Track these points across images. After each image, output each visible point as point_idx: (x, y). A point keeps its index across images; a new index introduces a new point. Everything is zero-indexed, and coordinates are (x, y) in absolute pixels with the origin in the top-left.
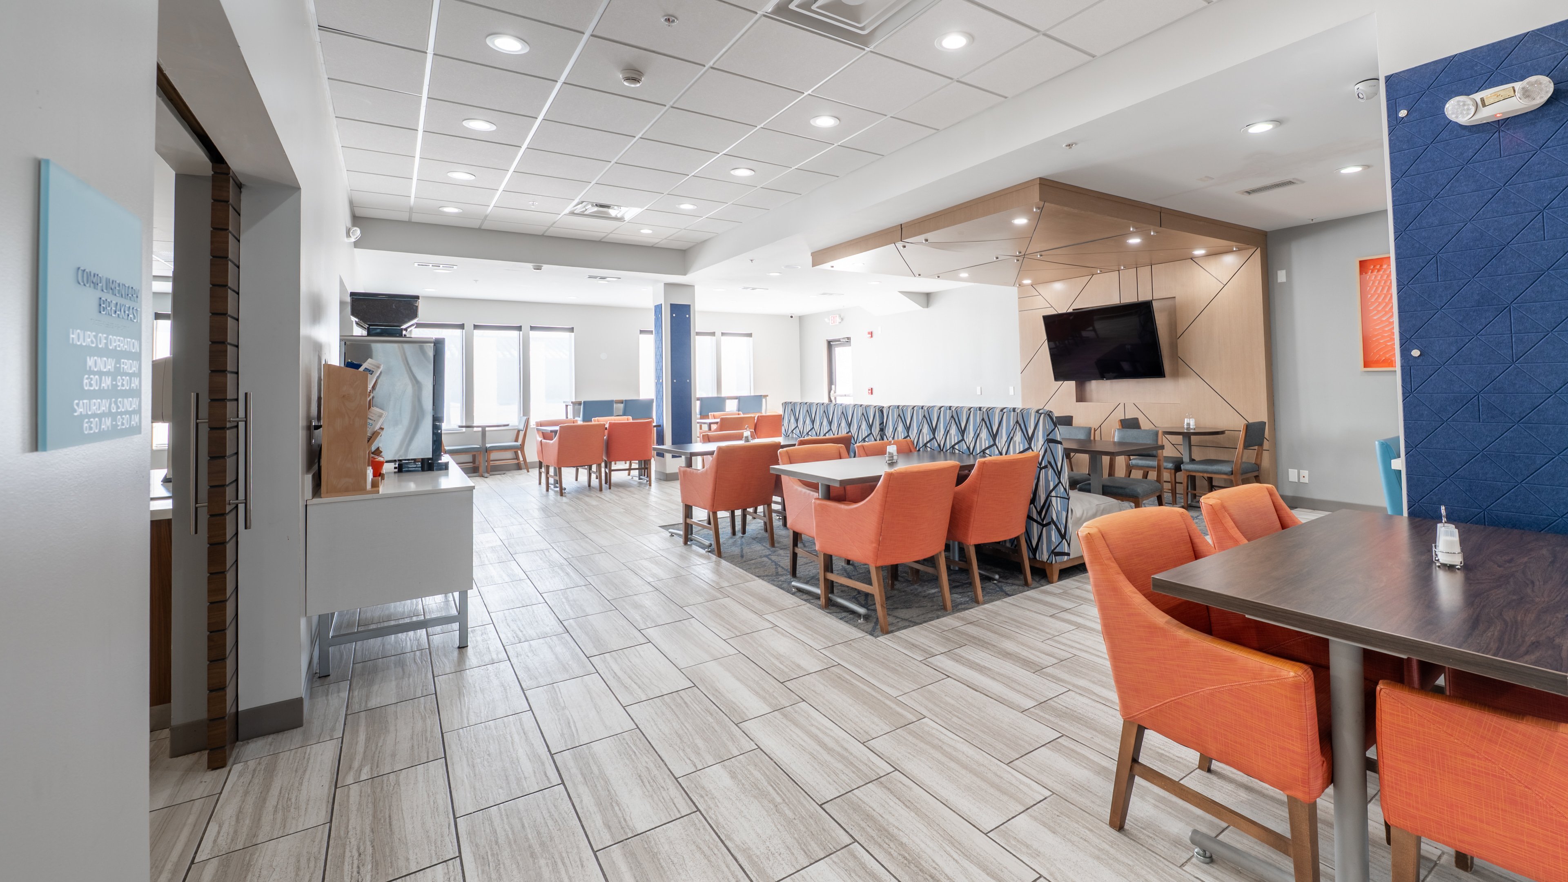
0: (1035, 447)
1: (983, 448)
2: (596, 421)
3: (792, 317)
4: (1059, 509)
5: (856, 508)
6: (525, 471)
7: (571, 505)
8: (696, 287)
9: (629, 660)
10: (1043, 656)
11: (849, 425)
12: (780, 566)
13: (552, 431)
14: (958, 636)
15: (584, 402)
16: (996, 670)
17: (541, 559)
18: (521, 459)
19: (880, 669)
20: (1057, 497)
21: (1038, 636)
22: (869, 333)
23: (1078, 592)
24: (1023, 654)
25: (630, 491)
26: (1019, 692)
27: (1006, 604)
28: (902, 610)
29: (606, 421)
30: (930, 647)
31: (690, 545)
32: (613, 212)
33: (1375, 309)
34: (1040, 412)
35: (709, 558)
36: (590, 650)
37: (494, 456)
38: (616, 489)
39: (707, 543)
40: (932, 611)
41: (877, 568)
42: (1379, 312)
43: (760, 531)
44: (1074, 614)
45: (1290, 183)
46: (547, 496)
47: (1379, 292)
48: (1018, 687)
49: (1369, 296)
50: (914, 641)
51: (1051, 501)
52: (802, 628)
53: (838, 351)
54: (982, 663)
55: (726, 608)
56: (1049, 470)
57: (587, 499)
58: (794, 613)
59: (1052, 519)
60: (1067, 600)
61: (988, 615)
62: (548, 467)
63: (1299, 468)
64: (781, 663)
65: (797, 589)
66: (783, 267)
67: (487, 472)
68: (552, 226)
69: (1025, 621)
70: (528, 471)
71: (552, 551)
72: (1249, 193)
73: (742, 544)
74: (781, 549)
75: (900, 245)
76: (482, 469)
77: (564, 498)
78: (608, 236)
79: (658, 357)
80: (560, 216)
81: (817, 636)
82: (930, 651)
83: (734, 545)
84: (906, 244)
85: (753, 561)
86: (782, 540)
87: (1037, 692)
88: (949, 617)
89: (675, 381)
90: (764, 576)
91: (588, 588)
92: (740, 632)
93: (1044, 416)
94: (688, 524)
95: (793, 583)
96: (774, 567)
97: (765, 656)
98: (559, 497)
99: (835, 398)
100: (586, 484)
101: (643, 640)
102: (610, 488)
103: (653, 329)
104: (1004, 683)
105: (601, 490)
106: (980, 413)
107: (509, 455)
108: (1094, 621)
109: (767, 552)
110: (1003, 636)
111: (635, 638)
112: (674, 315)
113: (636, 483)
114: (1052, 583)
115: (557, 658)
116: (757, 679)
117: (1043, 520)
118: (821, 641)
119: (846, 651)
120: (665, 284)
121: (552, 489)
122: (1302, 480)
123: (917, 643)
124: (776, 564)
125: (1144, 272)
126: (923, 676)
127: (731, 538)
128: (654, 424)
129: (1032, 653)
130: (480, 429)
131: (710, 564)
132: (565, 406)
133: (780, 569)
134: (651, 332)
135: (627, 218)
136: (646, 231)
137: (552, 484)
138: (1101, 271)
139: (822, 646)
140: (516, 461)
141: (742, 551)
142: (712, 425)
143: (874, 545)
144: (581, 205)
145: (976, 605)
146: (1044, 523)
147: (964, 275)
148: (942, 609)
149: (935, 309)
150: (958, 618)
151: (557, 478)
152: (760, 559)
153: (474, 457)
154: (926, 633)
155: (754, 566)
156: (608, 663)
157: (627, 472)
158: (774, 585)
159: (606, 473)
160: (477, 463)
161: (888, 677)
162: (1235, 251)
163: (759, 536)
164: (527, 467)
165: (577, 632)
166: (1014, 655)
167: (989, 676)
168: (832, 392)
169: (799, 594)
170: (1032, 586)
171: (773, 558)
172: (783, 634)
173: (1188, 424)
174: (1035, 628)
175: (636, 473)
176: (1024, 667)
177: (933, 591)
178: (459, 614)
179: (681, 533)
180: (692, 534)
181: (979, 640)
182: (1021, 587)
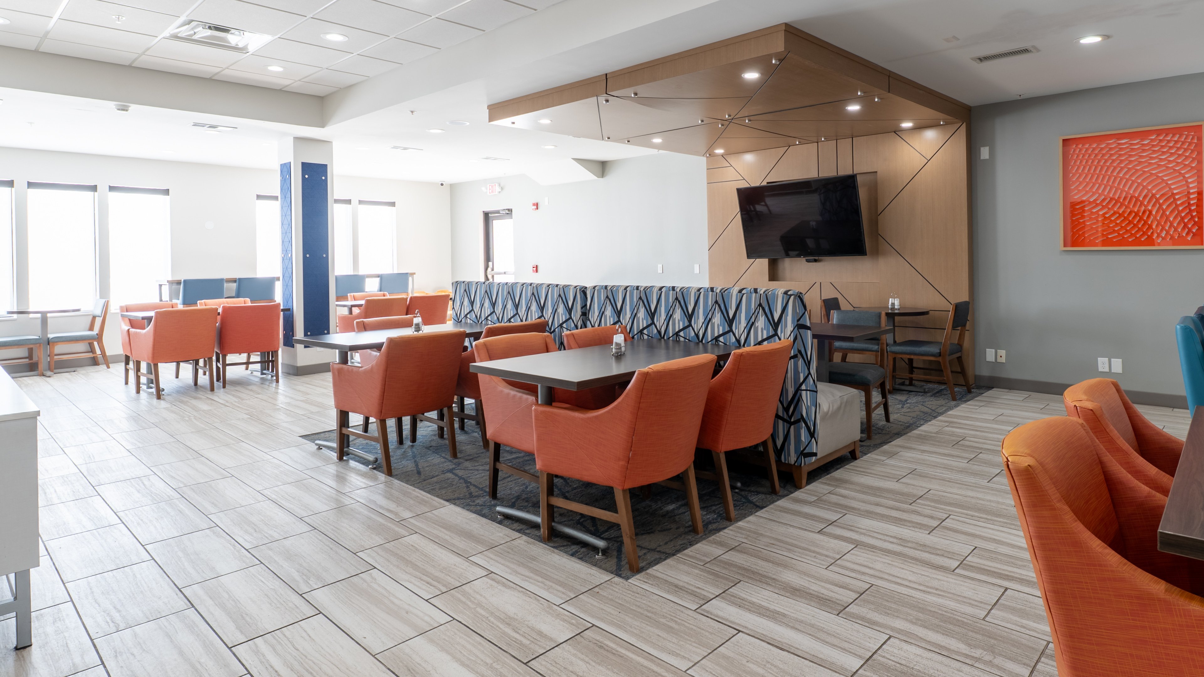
0: (783, 334)
1: (716, 335)
2: (202, 304)
3: (442, 185)
4: (809, 404)
5: (596, 417)
6: (104, 367)
7: (173, 412)
8: (334, 143)
9: (293, 646)
10: (836, 589)
11: (542, 308)
12: (470, 483)
13: (143, 318)
14: (726, 568)
15: (185, 281)
16: (793, 615)
17: (139, 492)
18: (98, 352)
19: (649, 628)
20: (806, 390)
21: (817, 561)
22: (534, 205)
23: (834, 498)
24: (813, 588)
25: (251, 390)
26: (833, 646)
27: (762, 520)
28: (644, 537)
29: (218, 304)
30: (699, 588)
31: (347, 461)
32: (233, 39)
33: (1076, 188)
34: (789, 293)
35: (375, 479)
36: (233, 635)
37: (59, 349)
38: (233, 388)
39: (371, 458)
40: (680, 535)
41: (624, 491)
42: (1079, 191)
43: (434, 438)
44: (844, 528)
45: (1026, 51)
46: (138, 400)
47: (1080, 171)
48: (830, 639)
49: (1071, 175)
50: (676, 582)
51: (801, 395)
52: (527, 573)
53: (497, 225)
54: (772, 607)
55: (417, 549)
56: (799, 360)
57: (194, 402)
58: (510, 551)
59: (802, 416)
60: (824, 509)
61: (748, 536)
62: (138, 364)
63: (997, 347)
64: (516, 632)
65: (503, 516)
66: (448, 123)
67: (50, 369)
68: (143, 53)
69: (794, 542)
70: (108, 367)
71: (154, 478)
72: (981, 60)
73: (414, 457)
74: (466, 460)
75: (602, 99)
76: (42, 366)
77: (162, 402)
78: (223, 72)
79: (286, 227)
80: (158, 39)
81: (551, 584)
82: (699, 593)
83: (404, 458)
84: (610, 98)
85: (435, 479)
86: (464, 448)
87: (856, 644)
88: (704, 542)
89: (308, 256)
90: (454, 499)
91: (214, 533)
92: (444, 585)
93: (795, 299)
94: (344, 434)
95: (499, 509)
96: (464, 485)
97: (489, 621)
98: (155, 401)
99: (493, 276)
100: (191, 381)
101: (311, 612)
102: (224, 387)
103: (278, 193)
104: (810, 635)
105: (212, 389)
106: (712, 295)
107: (82, 347)
108: (870, 536)
109: (451, 465)
110: (778, 564)
111: (297, 607)
112: (307, 176)
113: (257, 380)
114: (801, 488)
115: (181, 653)
116: (489, 661)
117: (790, 417)
118: (559, 591)
119: (595, 603)
120: (295, 138)
121: (144, 390)
122: (999, 360)
123: (681, 584)
124: (466, 482)
125: (845, 145)
126: (707, 634)
127: (398, 448)
128: (282, 308)
129: (823, 587)
130: (39, 315)
131: (380, 486)
132: (158, 287)
133: (473, 489)
134: (275, 198)
135: (251, 49)
136: (275, 68)
137: (144, 384)
138: (799, 142)
139: (561, 598)
140: (90, 355)
141: (417, 465)
142: (353, 308)
143: (622, 463)
144: (187, 26)
145: (728, 523)
146: (792, 420)
147: (657, 140)
148: (690, 531)
149: (613, 178)
150: (715, 543)
151: (153, 377)
152: (442, 476)
153: (31, 351)
154: (685, 568)
155: (438, 486)
156: (264, 656)
157: (244, 366)
158: (471, 511)
159: (218, 368)
160: (35, 359)
161: (664, 639)
162: (942, 125)
163: (433, 444)
164: (107, 361)
165: (207, 606)
166: (803, 591)
167: (787, 626)
168: (489, 270)
169: (507, 522)
170: (780, 494)
171: (460, 473)
172: (504, 585)
173: (893, 304)
174: (810, 551)
175: (258, 366)
176: (823, 608)
177: (671, 507)
178: (15, 598)
179: (334, 445)
180: (348, 446)
181: (753, 573)
182: (768, 496)
